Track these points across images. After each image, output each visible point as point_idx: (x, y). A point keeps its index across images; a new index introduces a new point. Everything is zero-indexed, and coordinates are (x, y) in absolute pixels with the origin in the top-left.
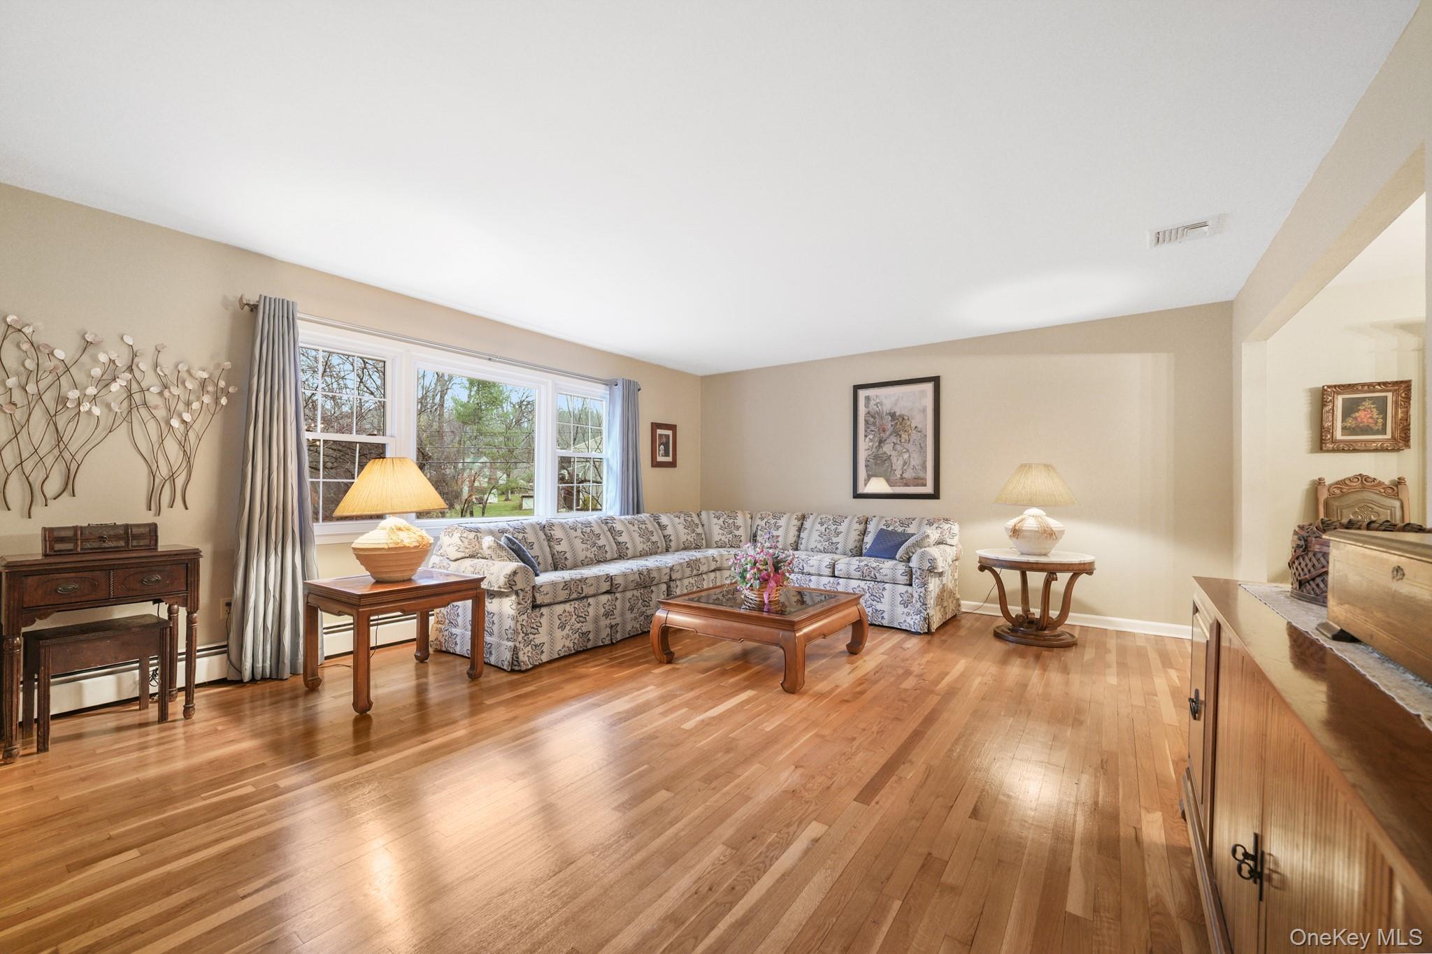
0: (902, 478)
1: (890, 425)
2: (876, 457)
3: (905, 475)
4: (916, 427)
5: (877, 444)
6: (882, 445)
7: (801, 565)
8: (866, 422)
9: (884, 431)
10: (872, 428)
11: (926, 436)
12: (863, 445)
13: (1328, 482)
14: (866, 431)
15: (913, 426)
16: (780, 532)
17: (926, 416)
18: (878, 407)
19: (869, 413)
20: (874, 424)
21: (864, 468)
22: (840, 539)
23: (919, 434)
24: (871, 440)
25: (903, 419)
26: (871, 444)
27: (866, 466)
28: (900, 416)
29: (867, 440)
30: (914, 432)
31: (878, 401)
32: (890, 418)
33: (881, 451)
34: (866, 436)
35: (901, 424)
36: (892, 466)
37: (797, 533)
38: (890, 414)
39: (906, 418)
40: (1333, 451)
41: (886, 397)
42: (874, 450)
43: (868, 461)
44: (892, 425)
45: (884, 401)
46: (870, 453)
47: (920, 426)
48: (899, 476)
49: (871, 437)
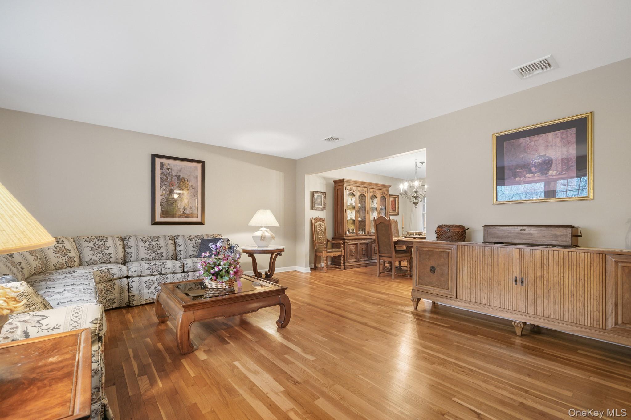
0: (184, 213)
1: (176, 183)
2: (168, 200)
3: (185, 212)
4: (192, 186)
5: (168, 192)
6: (172, 193)
7: (160, 269)
8: (161, 178)
9: (173, 185)
10: (165, 183)
11: (197, 191)
12: (159, 193)
13: (314, 218)
14: (161, 184)
15: (191, 185)
16: (111, 251)
17: (197, 181)
18: (169, 171)
19: (163, 173)
20: (166, 180)
21: (160, 207)
22: (163, 250)
23: (194, 190)
24: (164, 190)
25: (185, 180)
26: (164, 192)
27: (161, 205)
28: (183, 178)
29: (162, 189)
30: (191, 188)
31: (169, 167)
32: (176, 178)
33: (170, 197)
34: (161, 187)
35: (183, 183)
36: (178, 206)
37: (123, 250)
38: (176, 176)
39: (186, 180)
40: (315, 210)
41: (174, 166)
42: (166, 196)
43: (162, 202)
44: (178, 183)
45: (173, 168)
46: (164, 197)
47: (194, 186)
48: (182, 212)
49: (164, 188)
